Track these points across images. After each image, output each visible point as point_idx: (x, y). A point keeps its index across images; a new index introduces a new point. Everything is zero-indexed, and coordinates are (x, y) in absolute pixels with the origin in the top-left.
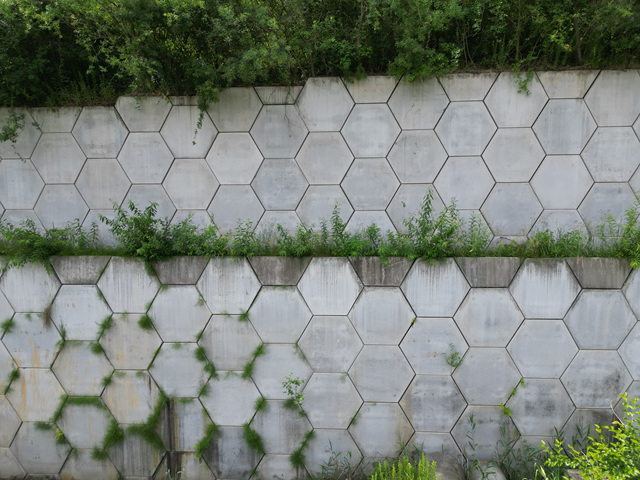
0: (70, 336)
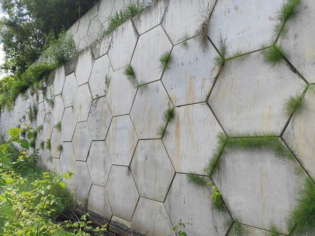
0: (231, 52)
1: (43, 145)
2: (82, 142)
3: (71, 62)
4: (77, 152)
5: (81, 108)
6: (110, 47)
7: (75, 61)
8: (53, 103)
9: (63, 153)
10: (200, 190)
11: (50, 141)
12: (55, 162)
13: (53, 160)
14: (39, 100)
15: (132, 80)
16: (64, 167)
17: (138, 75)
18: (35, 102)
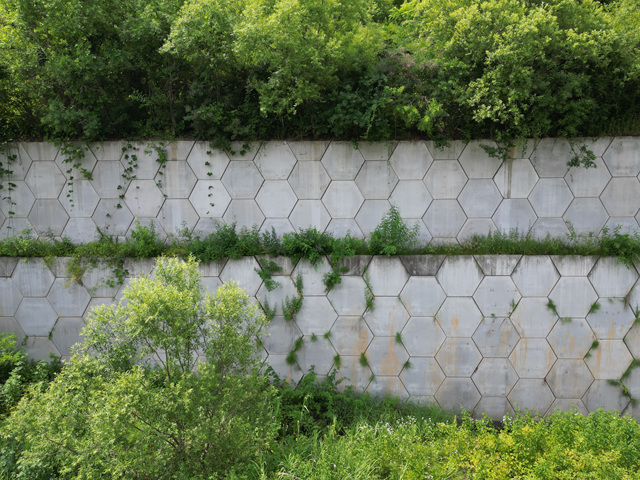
1: (337, 359)
2: (462, 357)
3: (420, 260)
4: (450, 368)
5: (456, 322)
6: (514, 271)
7: (432, 261)
8: (370, 305)
9: (410, 369)
10: (613, 388)
11: (363, 355)
12: (385, 381)
13: (379, 379)
14: (306, 292)
15: (551, 311)
16: (413, 385)
17: (559, 309)
18: (293, 292)
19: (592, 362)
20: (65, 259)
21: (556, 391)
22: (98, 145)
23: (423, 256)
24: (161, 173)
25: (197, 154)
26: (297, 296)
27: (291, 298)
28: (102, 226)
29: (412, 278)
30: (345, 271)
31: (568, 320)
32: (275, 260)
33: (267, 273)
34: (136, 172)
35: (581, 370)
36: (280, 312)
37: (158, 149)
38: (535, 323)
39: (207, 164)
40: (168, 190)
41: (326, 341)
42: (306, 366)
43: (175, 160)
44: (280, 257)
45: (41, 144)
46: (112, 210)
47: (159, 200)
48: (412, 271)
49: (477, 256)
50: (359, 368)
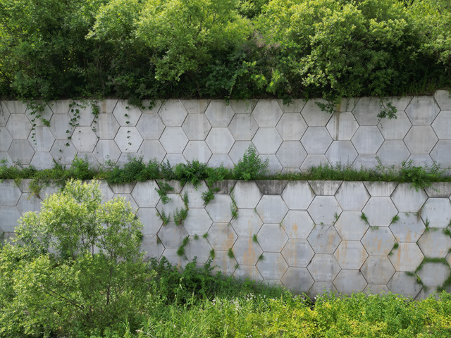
1: (213, 252)
2: (300, 253)
3: (270, 183)
4: (292, 261)
5: (296, 228)
6: (337, 192)
7: (278, 184)
8: (235, 215)
9: (263, 261)
10: (409, 277)
11: (230, 250)
12: (246, 269)
13: (241, 267)
14: (191, 204)
15: (364, 221)
16: (266, 272)
17: (370, 220)
18: (182, 205)
19: (394, 258)
20: (28, 181)
21: (368, 279)
22: (54, 103)
23: (272, 181)
24: (95, 122)
25: (119, 108)
26: (184, 208)
27: (180, 209)
28: (57, 158)
29: (264, 196)
30: (218, 190)
31: (377, 228)
32: (169, 183)
33: (164, 192)
34: (79, 121)
35: (386, 264)
36: (172, 219)
37: (93, 105)
38: (352, 229)
39: (126, 115)
40: (100, 134)
41: (205, 240)
42: (191, 257)
43: (104, 113)
44: (172, 180)
45: (16, 102)
46: (63, 147)
47: (94, 140)
48: (264, 191)
49: (310, 181)
50: (228, 259)
